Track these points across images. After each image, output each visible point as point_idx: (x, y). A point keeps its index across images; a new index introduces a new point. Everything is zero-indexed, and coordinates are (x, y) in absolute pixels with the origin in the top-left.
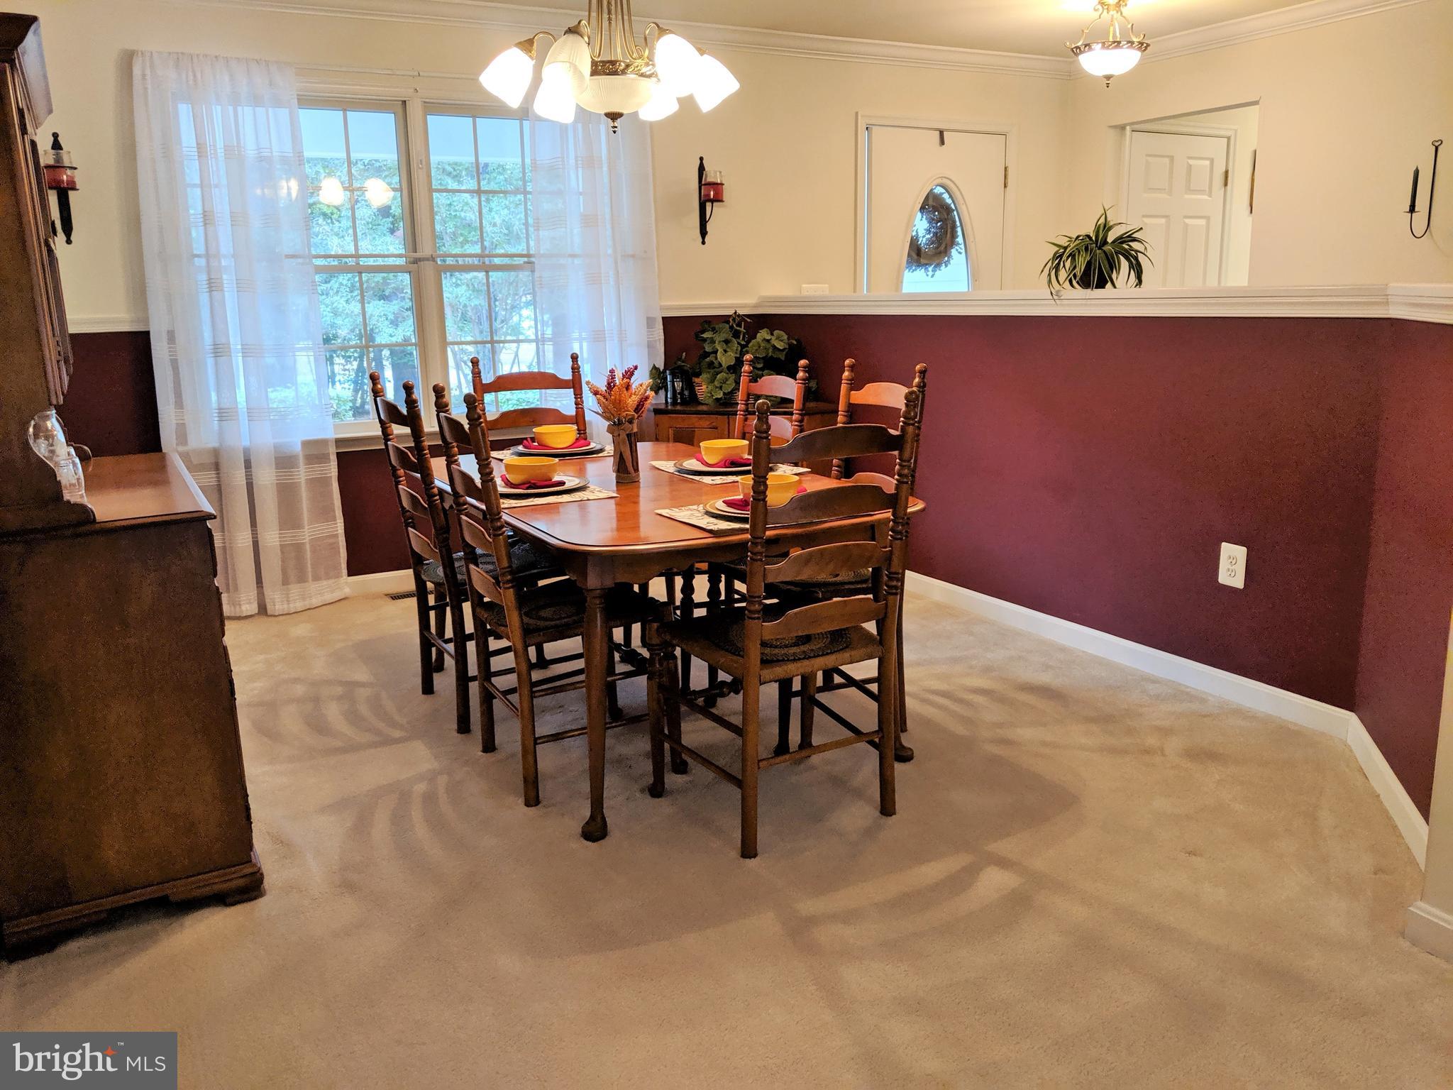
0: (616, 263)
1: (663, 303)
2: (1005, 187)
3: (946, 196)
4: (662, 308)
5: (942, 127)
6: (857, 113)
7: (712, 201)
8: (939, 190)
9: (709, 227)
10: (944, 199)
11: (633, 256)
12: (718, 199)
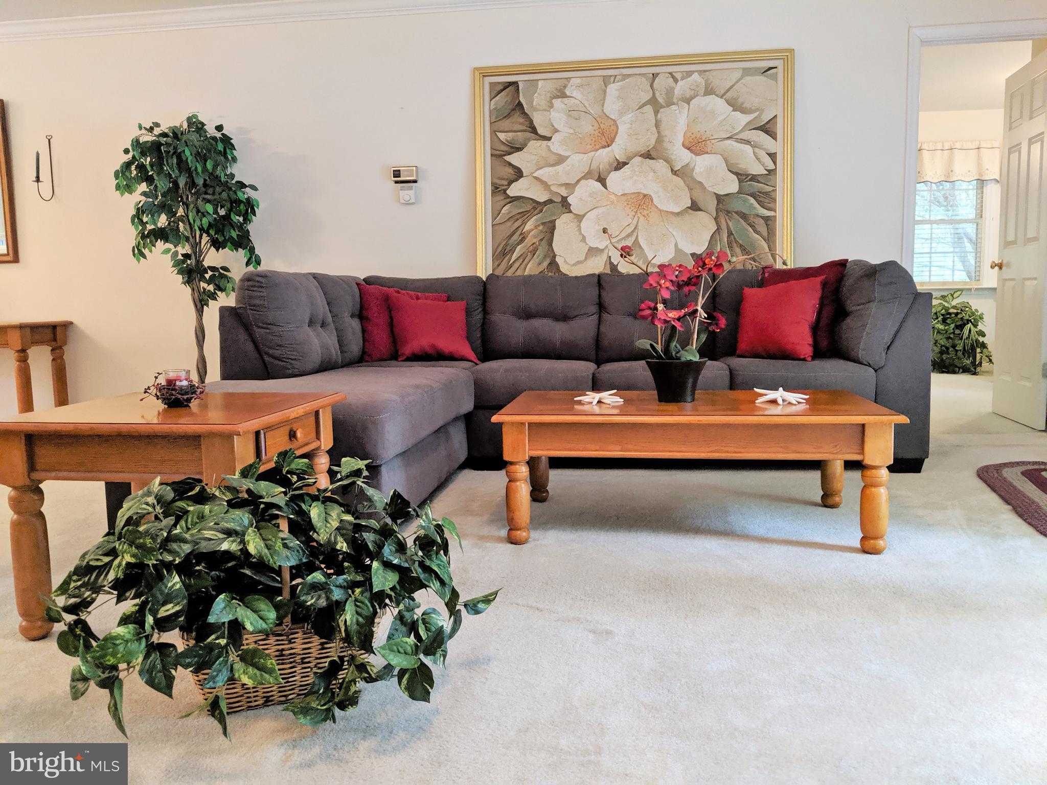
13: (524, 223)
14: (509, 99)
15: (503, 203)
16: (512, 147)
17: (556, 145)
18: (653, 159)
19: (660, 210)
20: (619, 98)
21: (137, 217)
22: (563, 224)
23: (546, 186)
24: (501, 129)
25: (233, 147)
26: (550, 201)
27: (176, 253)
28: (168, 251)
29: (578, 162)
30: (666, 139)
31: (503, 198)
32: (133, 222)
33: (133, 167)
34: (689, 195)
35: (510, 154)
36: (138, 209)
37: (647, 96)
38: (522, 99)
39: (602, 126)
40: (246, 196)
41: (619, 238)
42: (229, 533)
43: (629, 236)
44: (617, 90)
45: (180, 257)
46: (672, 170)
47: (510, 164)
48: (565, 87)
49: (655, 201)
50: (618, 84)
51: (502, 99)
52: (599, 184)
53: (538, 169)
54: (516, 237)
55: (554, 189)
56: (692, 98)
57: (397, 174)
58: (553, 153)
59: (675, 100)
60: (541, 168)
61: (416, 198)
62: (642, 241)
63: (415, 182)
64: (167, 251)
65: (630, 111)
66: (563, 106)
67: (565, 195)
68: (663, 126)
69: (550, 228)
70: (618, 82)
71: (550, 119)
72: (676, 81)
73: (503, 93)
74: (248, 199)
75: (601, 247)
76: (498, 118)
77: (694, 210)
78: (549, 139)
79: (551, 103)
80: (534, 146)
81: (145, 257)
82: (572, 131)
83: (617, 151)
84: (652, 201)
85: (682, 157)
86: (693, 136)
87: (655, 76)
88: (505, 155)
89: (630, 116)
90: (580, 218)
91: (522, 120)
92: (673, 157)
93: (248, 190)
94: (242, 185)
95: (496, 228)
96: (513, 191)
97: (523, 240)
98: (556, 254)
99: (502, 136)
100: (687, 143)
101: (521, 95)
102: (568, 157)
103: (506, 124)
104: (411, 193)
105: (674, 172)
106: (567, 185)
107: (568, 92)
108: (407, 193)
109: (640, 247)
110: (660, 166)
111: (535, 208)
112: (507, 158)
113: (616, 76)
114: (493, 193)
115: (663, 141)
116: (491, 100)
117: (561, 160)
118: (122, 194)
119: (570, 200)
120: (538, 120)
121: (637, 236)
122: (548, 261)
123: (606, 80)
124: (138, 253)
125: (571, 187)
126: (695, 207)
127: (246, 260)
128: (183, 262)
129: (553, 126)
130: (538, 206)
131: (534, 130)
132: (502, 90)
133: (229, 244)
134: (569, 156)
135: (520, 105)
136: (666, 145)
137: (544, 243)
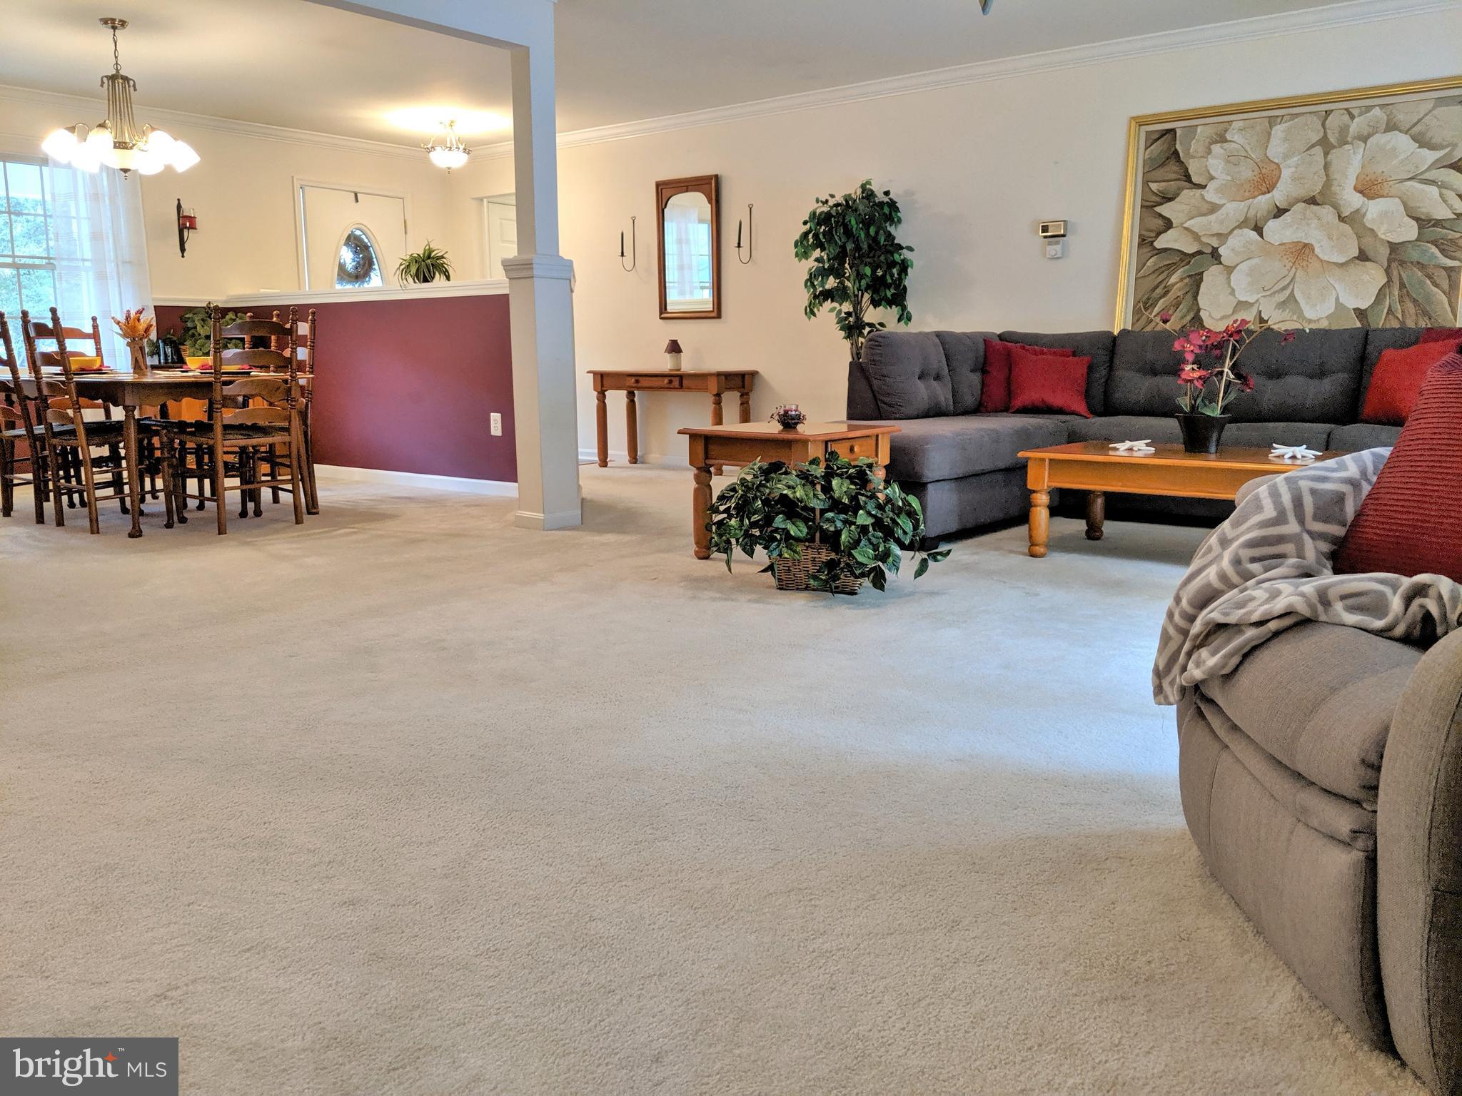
0: (118, 266)
1: (154, 296)
2: (406, 233)
3: (363, 237)
4: (154, 300)
5: (356, 190)
6: (293, 177)
7: (189, 228)
8: (358, 233)
9: (186, 246)
10: (362, 239)
11: (130, 262)
12: (193, 227)
13: (1169, 276)
14: (1166, 146)
15: (1150, 254)
16: (1164, 198)
17: (1210, 194)
18: (1318, 204)
19: (1322, 261)
20: (1286, 140)
21: (810, 282)
22: (1212, 276)
23: (1196, 237)
24: (1154, 179)
25: (897, 210)
26: (1199, 253)
27: (840, 311)
28: (835, 308)
29: (1233, 210)
30: (1335, 183)
31: (1148, 250)
32: (806, 286)
33: (810, 236)
34: (1356, 243)
35: (1161, 204)
36: (811, 274)
37: (1315, 137)
38: (1178, 147)
39: (1264, 171)
40: (902, 257)
41: (1272, 291)
42: (789, 487)
43: (1284, 289)
44: (1283, 132)
45: (843, 315)
46: (1339, 216)
47: (1160, 215)
48: (1226, 131)
49: (1317, 250)
50: (1286, 124)
51: (1157, 147)
52: (1255, 233)
53: (1189, 220)
54: (1159, 291)
55: (1204, 239)
56: (1369, 136)
57: (1045, 229)
58: (1207, 202)
59: (1349, 139)
60: (1192, 218)
61: (1063, 253)
62: (1298, 295)
63: (1063, 236)
64: (832, 310)
65: (1297, 153)
66: (1222, 151)
67: (1215, 246)
68: (1333, 168)
69: (1197, 280)
70: (1286, 122)
71: (1206, 166)
72: (1352, 117)
73: (1159, 142)
74: (903, 261)
75: (1252, 301)
76: (1152, 168)
77: (1361, 261)
78: (1204, 187)
79: (1210, 149)
80: (1188, 195)
81: (814, 315)
82: (1229, 178)
83: (1278, 196)
84: (1313, 250)
85: (1353, 200)
86: (1368, 179)
87: (1328, 113)
88: (1155, 206)
89: (1295, 159)
90: (1230, 270)
91: (1175, 168)
92: (1341, 203)
93: (905, 251)
94: (900, 247)
95: (1140, 281)
96: (1159, 244)
97: (1167, 292)
98: (1201, 307)
99: (1154, 186)
100: (1360, 187)
101: (1178, 142)
102: (1222, 206)
103: (1159, 173)
104: (1058, 247)
105: (1341, 219)
106: (1219, 235)
107: (1228, 137)
108: (1055, 249)
109: (1296, 301)
110: (1327, 212)
111: (1182, 260)
112: (1158, 209)
113: (1283, 116)
114: (1140, 245)
115: (1331, 185)
116: (1146, 149)
117: (1214, 208)
118: (800, 260)
119: (1221, 251)
120: (1193, 168)
121: (1293, 289)
122: (1192, 315)
123: (1272, 121)
124: (810, 312)
125: (1223, 237)
126: (1363, 257)
127: (898, 316)
128: (846, 319)
129: (1209, 173)
130: (1185, 257)
131: (1188, 178)
132: (1159, 139)
133: (883, 303)
134: (1224, 204)
135: (1176, 153)
136: (1335, 188)
137: (1189, 296)
